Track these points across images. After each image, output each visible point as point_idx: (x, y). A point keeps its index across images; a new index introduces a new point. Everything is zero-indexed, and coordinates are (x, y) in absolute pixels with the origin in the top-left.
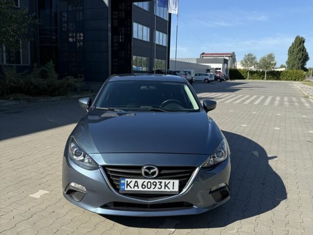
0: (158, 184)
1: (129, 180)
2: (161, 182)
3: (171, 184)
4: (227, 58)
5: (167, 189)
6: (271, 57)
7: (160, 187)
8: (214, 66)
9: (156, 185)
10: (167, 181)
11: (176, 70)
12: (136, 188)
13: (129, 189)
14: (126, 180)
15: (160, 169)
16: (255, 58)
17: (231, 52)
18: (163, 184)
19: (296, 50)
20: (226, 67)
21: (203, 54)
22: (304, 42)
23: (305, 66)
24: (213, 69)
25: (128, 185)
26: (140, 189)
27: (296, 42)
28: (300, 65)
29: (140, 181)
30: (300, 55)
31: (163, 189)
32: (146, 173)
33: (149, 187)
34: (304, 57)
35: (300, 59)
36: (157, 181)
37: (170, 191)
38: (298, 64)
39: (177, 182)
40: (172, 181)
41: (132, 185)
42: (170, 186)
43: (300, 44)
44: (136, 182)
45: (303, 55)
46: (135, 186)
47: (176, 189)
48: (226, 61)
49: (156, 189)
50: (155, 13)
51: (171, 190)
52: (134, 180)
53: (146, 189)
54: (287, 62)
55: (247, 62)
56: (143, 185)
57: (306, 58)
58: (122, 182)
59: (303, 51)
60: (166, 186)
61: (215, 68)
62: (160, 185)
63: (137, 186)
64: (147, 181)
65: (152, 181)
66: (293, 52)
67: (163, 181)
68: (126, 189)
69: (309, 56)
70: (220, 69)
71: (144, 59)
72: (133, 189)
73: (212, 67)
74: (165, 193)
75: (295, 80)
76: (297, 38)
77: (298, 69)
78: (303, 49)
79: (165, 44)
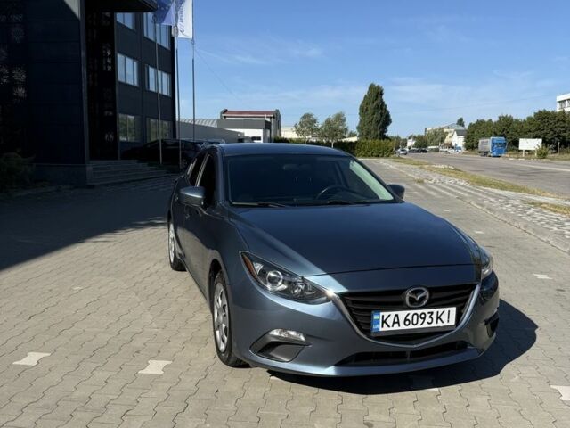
0: (428, 315)
1: (386, 314)
2: (432, 313)
3: (446, 314)
4: (268, 120)
5: (440, 324)
6: (340, 118)
7: (430, 320)
8: (248, 133)
9: (424, 319)
10: (440, 310)
11: (196, 140)
12: (396, 325)
13: (386, 328)
14: (382, 314)
15: (431, 290)
16: (315, 121)
17: (273, 110)
18: (434, 316)
19: (371, 107)
20: (268, 135)
21: (226, 111)
22: (382, 94)
23: (386, 134)
24: (247, 138)
25: (384, 322)
26: (403, 327)
27: (369, 93)
28: (378, 132)
29: (402, 314)
30: (377, 116)
31: (434, 324)
32: (412, 301)
33: (415, 322)
34: (383, 119)
35: (378, 122)
36: (426, 311)
37: (445, 327)
38: (376, 130)
39: (453, 310)
40: (446, 310)
41: (390, 321)
42: (444, 317)
43: (377, 97)
44: (397, 315)
45: (381, 114)
46: (394, 323)
47: (452, 322)
48: (267, 126)
49: (426, 325)
50: (145, 35)
51: (446, 324)
52: (393, 314)
53: (411, 327)
54: (358, 128)
55: (302, 127)
56: (406, 320)
57: (386, 120)
58: (376, 317)
59: (382, 109)
60: (438, 318)
61: (251, 136)
62: (430, 317)
63: (398, 322)
64: (412, 312)
65: (419, 312)
66: (367, 110)
67: (435, 311)
68: (381, 329)
69: (391, 117)
70: (259, 138)
71: (131, 118)
72: (391, 329)
73: (246, 135)
74: (438, 330)
75: (378, 156)
76: (372, 87)
77: (375, 138)
78: (382, 106)
79: (166, 92)
